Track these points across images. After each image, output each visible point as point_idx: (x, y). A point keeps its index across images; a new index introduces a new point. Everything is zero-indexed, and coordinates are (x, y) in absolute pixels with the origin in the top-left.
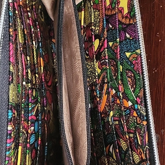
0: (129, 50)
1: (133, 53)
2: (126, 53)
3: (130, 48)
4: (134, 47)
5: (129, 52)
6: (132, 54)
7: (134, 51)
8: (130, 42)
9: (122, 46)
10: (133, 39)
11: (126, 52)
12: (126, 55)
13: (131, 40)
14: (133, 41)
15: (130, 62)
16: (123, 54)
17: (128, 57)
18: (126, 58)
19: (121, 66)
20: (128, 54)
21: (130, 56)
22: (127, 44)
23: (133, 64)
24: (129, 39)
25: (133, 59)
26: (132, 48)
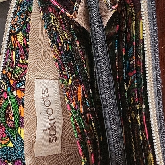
0: (9, 149)
1: (4, 145)
2: (12, 146)
3: (7, 151)
4: (3, 151)
5: (9, 147)
6: (6, 144)
7: (3, 147)
8: (7, 158)
9: (17, 154)
10: (4, 161)
11: (12, 148)
12: (13, 144)
13: (6, 160)
14: (4, 158)
15: (8, 136)
16: (16, 146)
17: (11, 142)
18: (13, 141)
19: (19, 133)
20: (10, 145)
21: (8, 142)
22: (11, 155)
23: (6, 134)
24: (9, 161)
25: (5, 139)
26: (6, 151)
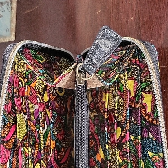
0: (151, 150)
1: (156, 154)
3: (153, 149)
4: (157, 149)
5: (151, 152)
6: (154, 155)
7: (157, 153)
9: (145, 143)
10: (156, 140)
11: (149, 151)
12: (148, 154)
13: (154, 141)
14: (155, 142)
15: (152, 162)
16: (146, 152)
17: (150, 157)
18: (148, 157)
19: (143, 163)
20: (151, 154)
22: (149, 143)
23: (155, 165)
24: (151, 139)
25: (156, 161)
26: (154, 149)
